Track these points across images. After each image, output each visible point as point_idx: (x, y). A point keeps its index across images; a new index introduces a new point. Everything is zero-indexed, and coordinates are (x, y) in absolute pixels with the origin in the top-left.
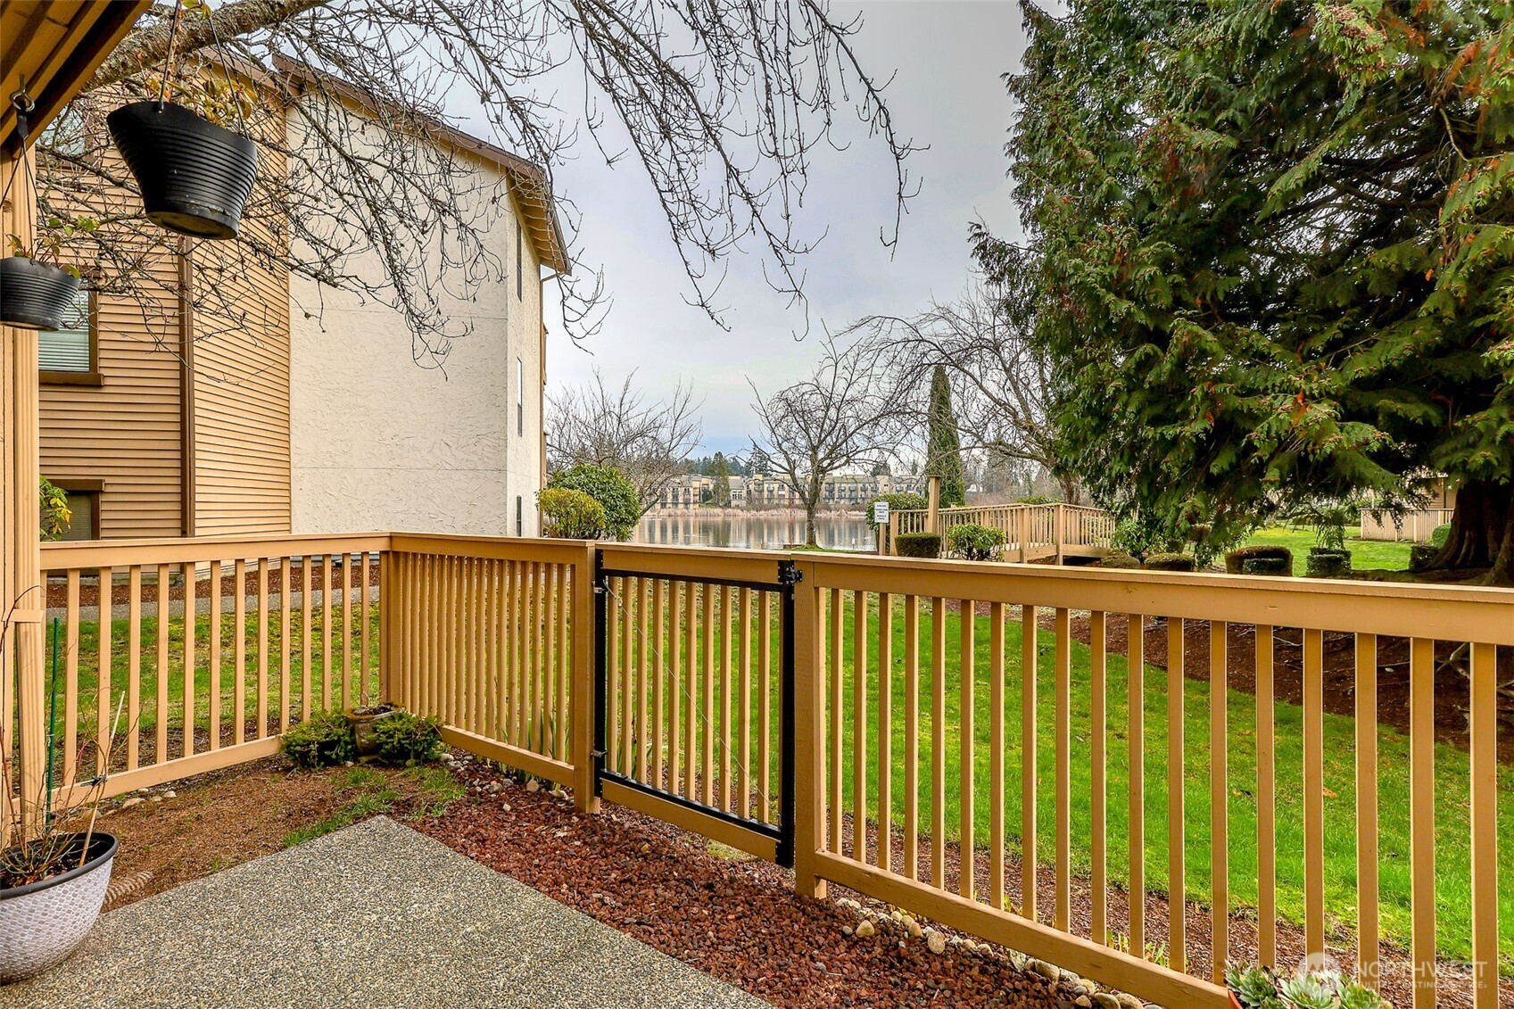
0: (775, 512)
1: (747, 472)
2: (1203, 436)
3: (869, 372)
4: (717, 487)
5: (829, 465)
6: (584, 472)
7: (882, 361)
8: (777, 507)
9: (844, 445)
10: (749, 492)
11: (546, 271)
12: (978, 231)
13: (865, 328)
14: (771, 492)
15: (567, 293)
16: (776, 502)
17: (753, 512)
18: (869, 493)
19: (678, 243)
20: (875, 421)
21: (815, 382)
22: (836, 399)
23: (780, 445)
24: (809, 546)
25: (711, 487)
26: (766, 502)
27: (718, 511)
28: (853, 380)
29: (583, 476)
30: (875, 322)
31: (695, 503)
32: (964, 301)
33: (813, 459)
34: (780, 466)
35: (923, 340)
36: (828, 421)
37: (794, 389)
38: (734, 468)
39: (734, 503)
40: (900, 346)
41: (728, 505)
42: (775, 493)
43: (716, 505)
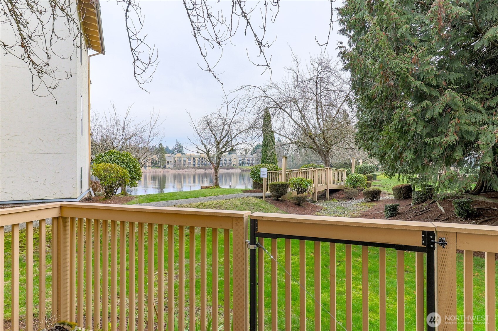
0: (187, 170)
1: (173, 152)
2: (455, 143)
3: (244, 110)
4: (160, 159)
5: (225, 150)
6: (113, 154)
7: (250, 105)
8: (188, 168)
9: (231, 142)
10: (175, 162)
11: (91, 52)
12: (341, 45)
13: (243, 90)
14: (185, 161)
15: (136, 58)
16: (187, 165)
17: (177, 170)
18: (228, 161)
19: (196, 38)
20: (246, 131)
21: (218, 113)
22: (228, 121)
23: (202, 141)
24: (216, 187)
25: (157, 159)
26: (182, 166)
27: (160, 170)
28: (236, 113)
29: (112, 156)
30: (247, 88)
31: (149, 166)
32: (284, 81)
33: (218, 147)
34: (203, 151)
35: (267, 97)
36: (224, 131)
37: (209, 116)
38: (167, 151)
39: (167, 166)
40: (258, 98)
41: (165, 167)
42: (187, 162)
43: (159, 167)
